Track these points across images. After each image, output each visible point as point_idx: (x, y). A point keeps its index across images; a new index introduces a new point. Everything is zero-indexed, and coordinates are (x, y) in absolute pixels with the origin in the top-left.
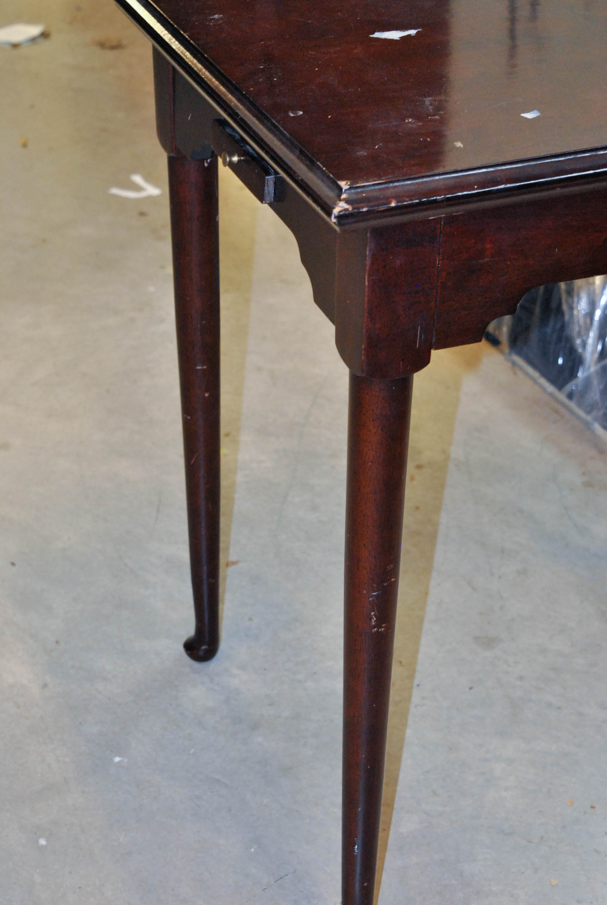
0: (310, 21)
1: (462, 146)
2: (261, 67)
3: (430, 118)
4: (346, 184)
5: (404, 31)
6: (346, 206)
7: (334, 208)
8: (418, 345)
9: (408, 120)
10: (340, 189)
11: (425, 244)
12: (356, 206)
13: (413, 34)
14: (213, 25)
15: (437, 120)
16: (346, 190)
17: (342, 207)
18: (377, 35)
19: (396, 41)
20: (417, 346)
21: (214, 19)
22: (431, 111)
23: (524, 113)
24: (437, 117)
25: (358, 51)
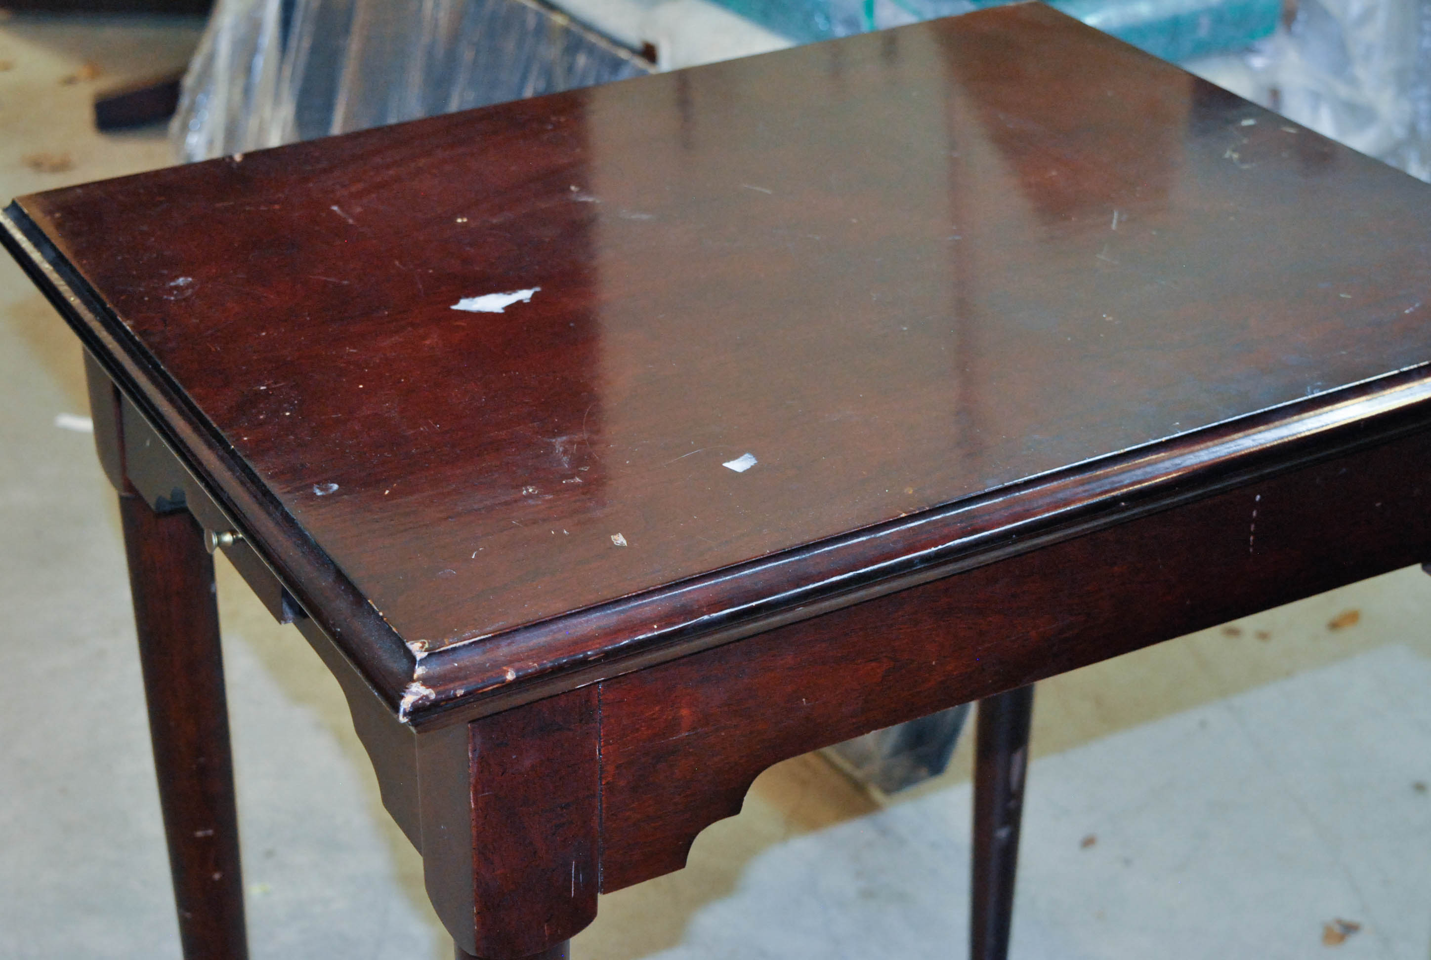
0: (346, 282)
1: (625, 542)
2: (262, 388)
3: (566, 483)
4: (422, 647)
5: (510, 294)
6: (424, 691)
7: (402, 697)
8: (573, 892)
9: (527, 490)
10: (412, 660)
11: (572, 726)
12: (441, 689)
13: (526, 299)
14: (176, 301)
15: (577, 485)
16: (421, 660)
17: (416, 694)
18: (465, 305)
19: (498, 314)
20: (573, 895)
21: (177, 287)
22: (567, 466)
23: (729, 461)
24: (578, 480)
25: (432, 340)
